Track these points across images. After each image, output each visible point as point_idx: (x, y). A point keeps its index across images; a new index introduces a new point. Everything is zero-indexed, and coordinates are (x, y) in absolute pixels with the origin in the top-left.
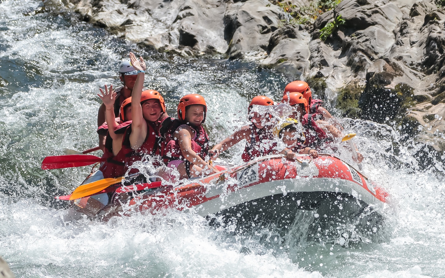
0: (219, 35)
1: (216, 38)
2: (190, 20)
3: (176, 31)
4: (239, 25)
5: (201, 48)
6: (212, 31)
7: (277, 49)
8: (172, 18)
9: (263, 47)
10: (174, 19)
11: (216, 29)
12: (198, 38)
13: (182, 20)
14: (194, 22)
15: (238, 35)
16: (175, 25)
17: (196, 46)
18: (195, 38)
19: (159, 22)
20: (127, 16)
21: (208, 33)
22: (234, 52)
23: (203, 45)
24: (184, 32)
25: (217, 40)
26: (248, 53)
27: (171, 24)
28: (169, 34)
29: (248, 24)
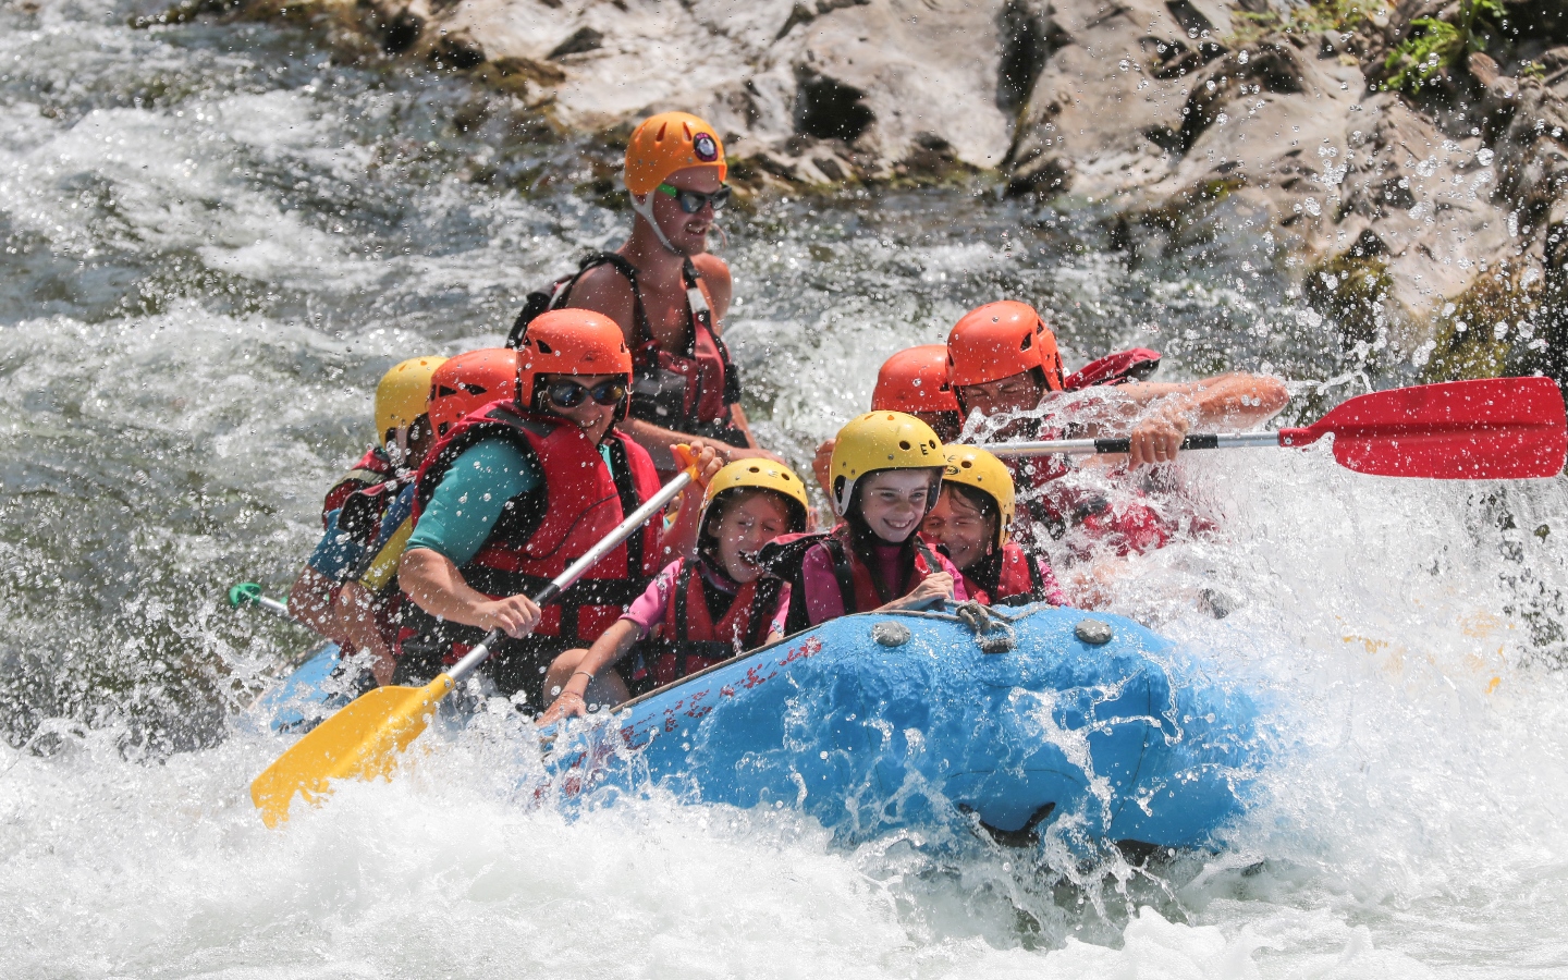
0: (974, 89)
1: (963, 103)
2: (852, 23)
3: (785, 76)
4: (1058, 39)
5: (889, 146)
6: (945, 70)
7: (1210, 140)
8: (776, 16)
9: (1158, 135)
10: (780, 24)
11: (960, 60)
12: (880, 104)
13: (814, 25)
14: (864, 34)
15: (1051, 83)
16: (781, 45)
17: (866, 140)
18: (863, 102)
19: (720, 39)
20: (582, 13)
21: (926, 79)
22: (1029, 157)
23: (901, 130)
24: (817, 79)
25: (966, 111)
26: (1092, 162)
27: (765, 44)
28: (750, 86)
29: (1098, 38)
